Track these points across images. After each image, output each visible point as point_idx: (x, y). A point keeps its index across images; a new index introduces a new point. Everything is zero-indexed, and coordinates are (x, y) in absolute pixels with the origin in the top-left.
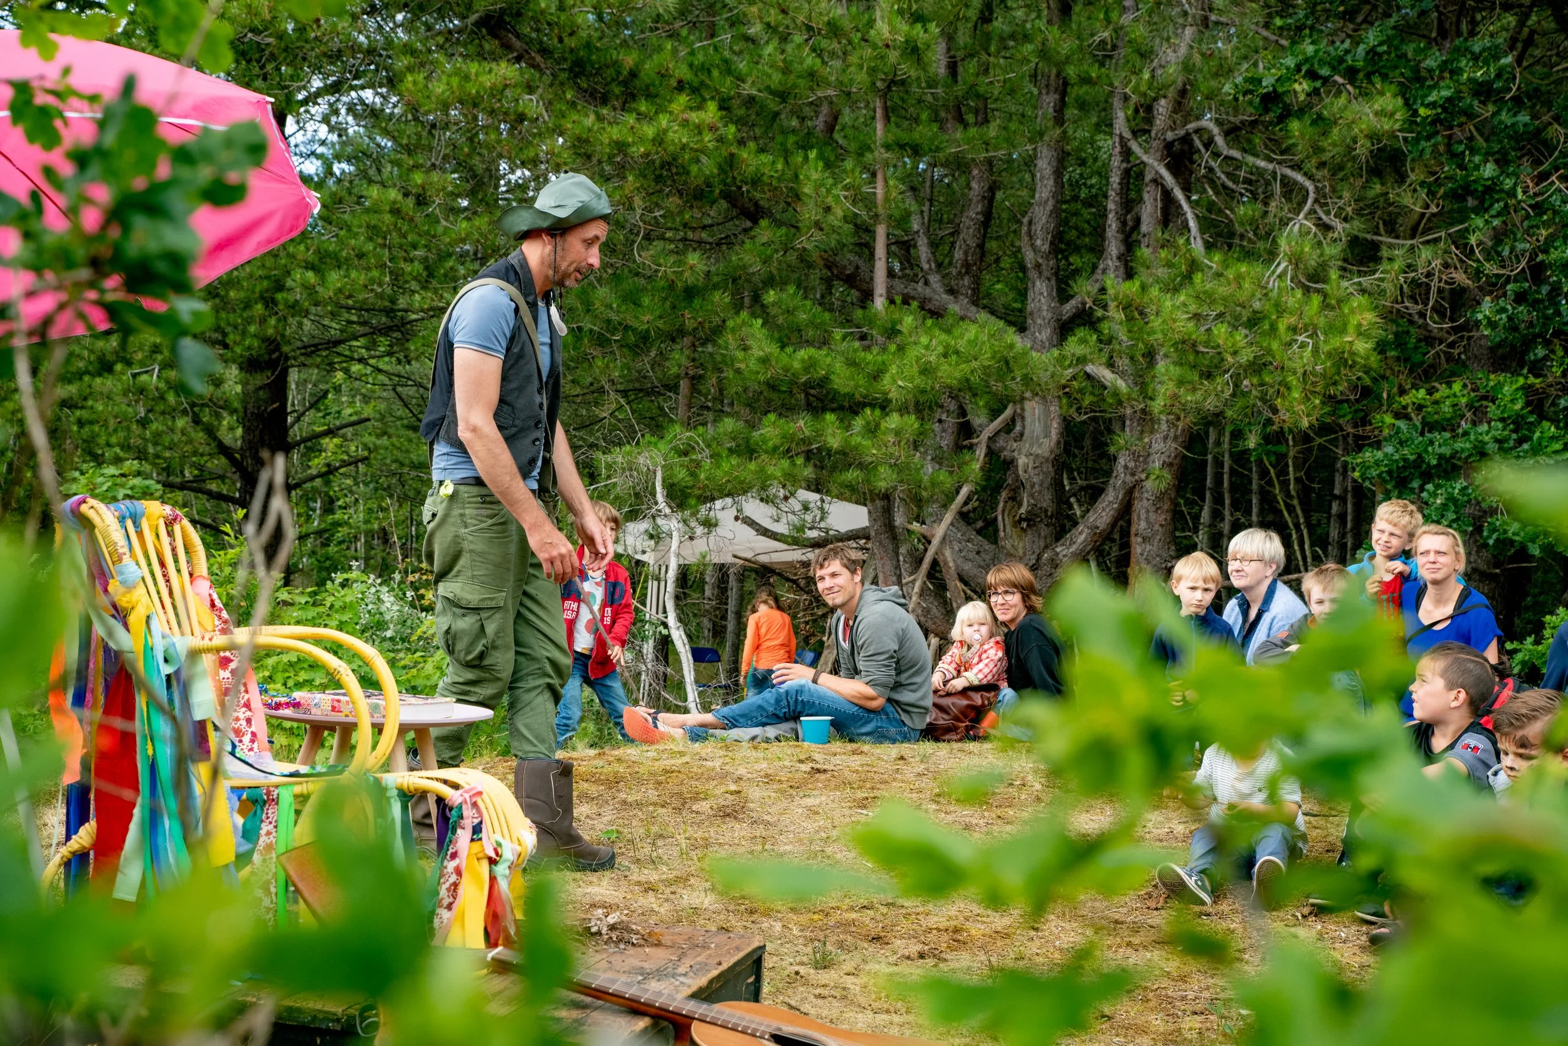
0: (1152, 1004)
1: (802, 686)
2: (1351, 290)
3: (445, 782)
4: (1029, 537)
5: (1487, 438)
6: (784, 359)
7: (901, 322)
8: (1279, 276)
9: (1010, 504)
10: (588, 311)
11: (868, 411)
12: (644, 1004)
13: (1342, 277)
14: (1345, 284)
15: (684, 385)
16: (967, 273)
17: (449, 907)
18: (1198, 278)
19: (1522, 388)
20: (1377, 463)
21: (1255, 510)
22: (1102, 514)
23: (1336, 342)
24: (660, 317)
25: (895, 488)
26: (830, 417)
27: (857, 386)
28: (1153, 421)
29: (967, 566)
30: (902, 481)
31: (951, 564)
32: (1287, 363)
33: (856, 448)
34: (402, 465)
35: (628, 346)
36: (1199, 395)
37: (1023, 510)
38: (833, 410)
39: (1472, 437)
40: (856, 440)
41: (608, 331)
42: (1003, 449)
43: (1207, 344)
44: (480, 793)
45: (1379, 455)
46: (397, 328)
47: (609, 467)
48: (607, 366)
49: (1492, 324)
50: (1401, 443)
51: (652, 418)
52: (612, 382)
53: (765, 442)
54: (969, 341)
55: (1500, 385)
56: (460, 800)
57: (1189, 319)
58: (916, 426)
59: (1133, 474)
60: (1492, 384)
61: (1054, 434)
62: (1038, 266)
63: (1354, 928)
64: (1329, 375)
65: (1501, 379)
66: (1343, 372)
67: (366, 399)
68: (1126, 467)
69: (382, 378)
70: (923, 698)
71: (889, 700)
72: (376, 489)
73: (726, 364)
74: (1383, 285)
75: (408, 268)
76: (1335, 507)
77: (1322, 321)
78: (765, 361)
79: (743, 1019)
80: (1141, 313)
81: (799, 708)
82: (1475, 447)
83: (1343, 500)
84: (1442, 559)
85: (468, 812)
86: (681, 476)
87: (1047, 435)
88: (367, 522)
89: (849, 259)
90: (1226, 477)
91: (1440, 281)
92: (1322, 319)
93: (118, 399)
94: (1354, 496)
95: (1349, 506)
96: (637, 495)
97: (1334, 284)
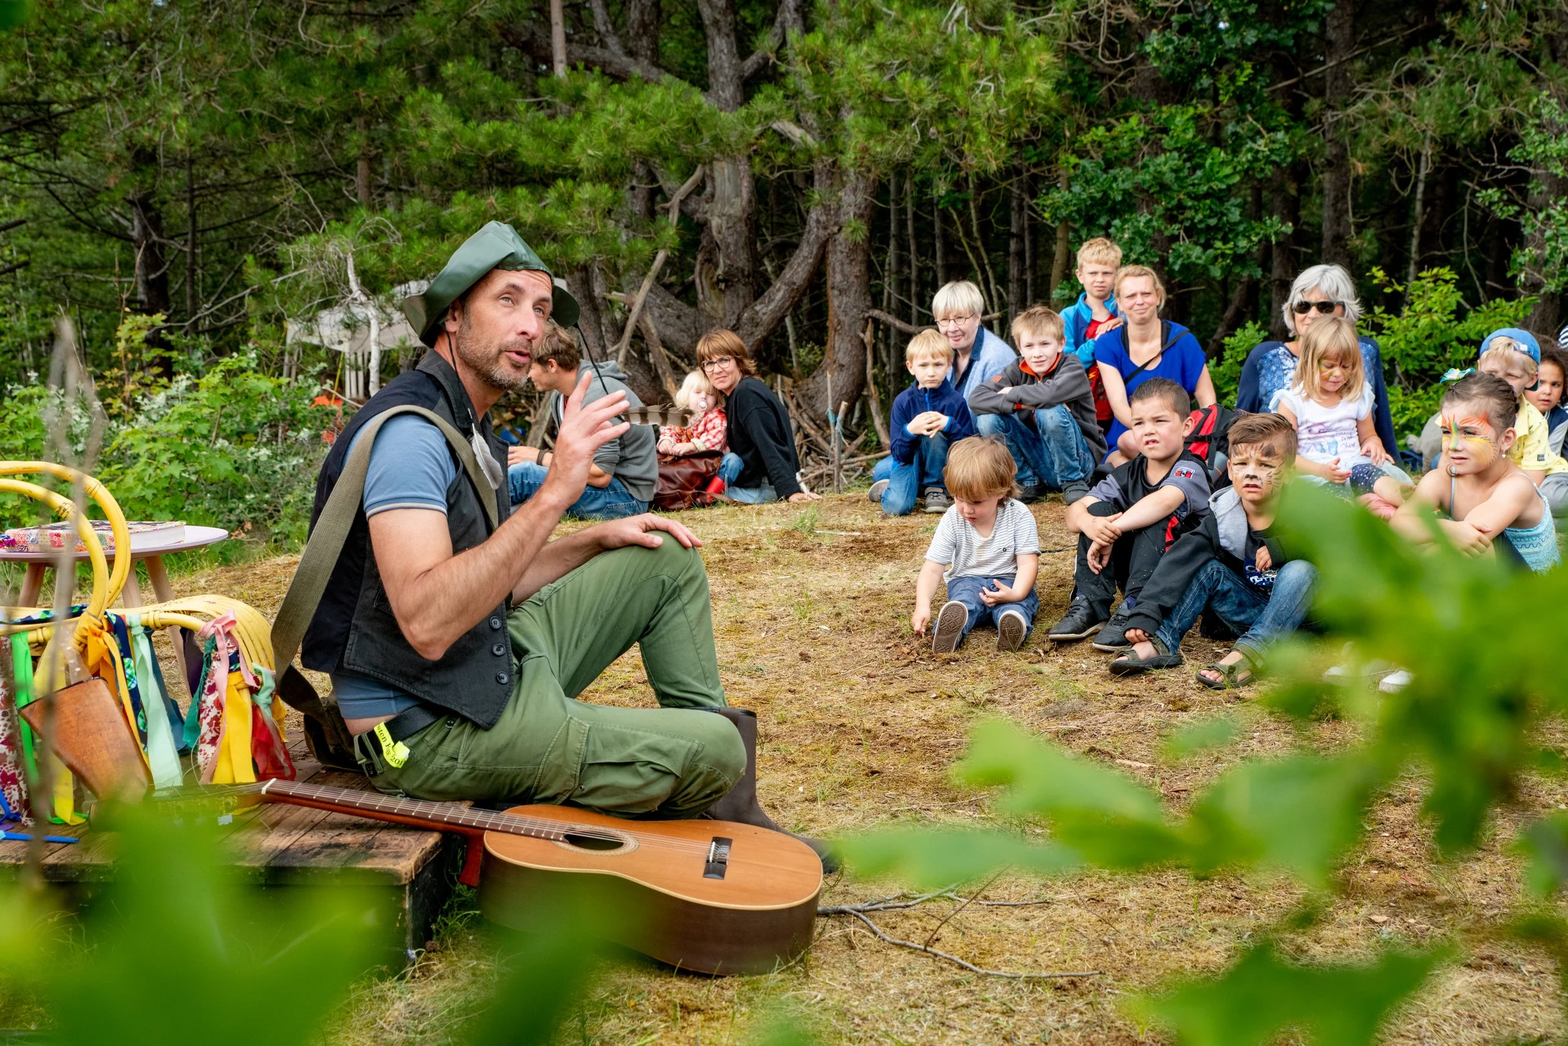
0: (916, 754)
1: (527, 469)
2: (1027, 31)
3: (190, 613)
4: (729, 297)
5: (1165, 169)
6: (468, 134)
7: (585, 88)
8: (957, 21)
9: (706, 265)
10: (255, 95)
11: (560, 183)
12: (431, 820)
13: (1017, 19)
14: (1021, 25)
15: (361, 166)
16: (645, 33)
17: (213, 742)
18: (880, 27)
19: (1193, 118)
20: (1066, 204)
21: (939, 254)
22: (798, 269)
23: (1017, 85)
24: (334, 97)
25: (594, 259)
26: (521, 191)
27: (546, 157)
28: (843, 172)
29: (669, 332)
30: (600, 252)
31: (653, 331)
32: (972, 109)
33: (551, 221)
34: (65, 267)
35: (301, 130)
36: (888, 146)
37: (720, 271)
38: (523, 183)
39: (1152, 169)
40: (550, 213)
41: (279, 115)
42: (695, 211)
43: (892, 93)
44: (233, 622)
45: (1068, 195)
46: (42, 122)
47: (298, 258)
48: (283, 153)
49: (1159, 55)
50: (1087, 182)
51: (328, 202)
52: (289, 168)
53: (456, 220)
54: (656, 105)
55: (1172, 117)
56: (212, 631)
57: (873, 70)
58: (610, 194)
59: (825, 228)
60: (1164, 116)
61: (745, 193)
62: (716, 22)
63: (1093, 658)
64: (1012, 117)
65: (1173, 110)
66: (1026, 113)
67: (15, 199)
68: (818, 221)
69: (29, 175)
70: (648, 470)
71: (616, 475)
72: (39, 294)
73: (408, 143)
74: (1057, 24)
75: (50, 56)
76: (1013, 246)
77: (1001, 64)
78: (448, 137)
79: (534, 823)
80: (827, 66)
81: (526, 491)
82: (1154, 178)
83: (1020, 238)
84: (1149, 299)
85: (221, 643)
86: (372, 262)
87: (738, 194)
88: (32, 329)
89: (524, 26)
90: (910, 223)
91: (1110, 16)
92: (1002, 62)
94: (1030, 234)
95: (1027, 243)
96: (330, 284)
97: (1011, 27)
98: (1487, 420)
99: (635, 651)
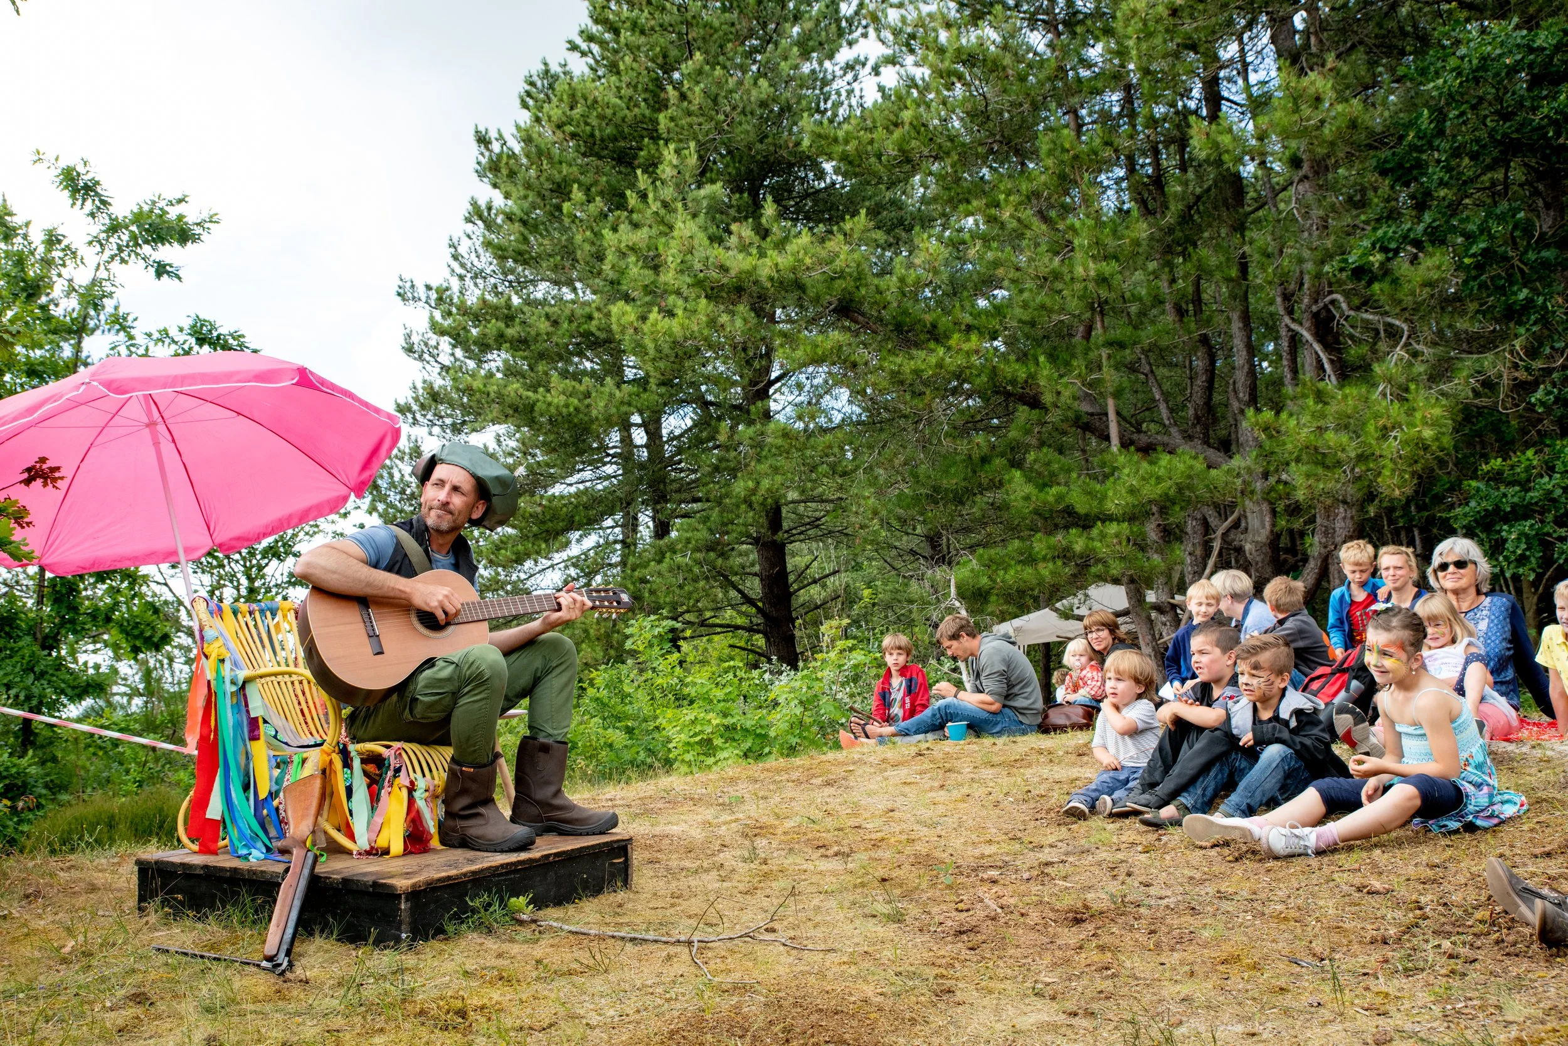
1: (949, 703)
2: (1436, 395)
6: (1042, 496)
8: (1382, 393)
11: (1099, 524)
14: (1432, 391)
20: (1465, 515)
23: (1412, 432)
26: (1076, 531)
27: (1091, 508)
32: (1383, 453)
33: (1094, 550)
36: (1325, 483)
38: (1078, 526)
39: (1537, 487)
40: (1093, 544)
42: (1234, 540)
43: (1323, 446)
45: (1467, 509)
49: (1543, 404)
50: (1482, 499)
56: (388, 754)
57: (1313, 431)
59: (1327, 547)
61: (1268, 526)
62: (1242, 411)
66: (1420, 453)
68: (1320, 542)
70: (1034, 703)
71: (1007, 706)
74: (1460, 388)
77: (1403, 420)
78: (1027, 498)
80: (1278, 432)
84: (1399, 572)
85: (393, 760)
87: (1263, 528)
91: (1508, 379)
93: (667, 574)
97: (1415, 393)
98: (1402, 647)
99: (526, 702)
